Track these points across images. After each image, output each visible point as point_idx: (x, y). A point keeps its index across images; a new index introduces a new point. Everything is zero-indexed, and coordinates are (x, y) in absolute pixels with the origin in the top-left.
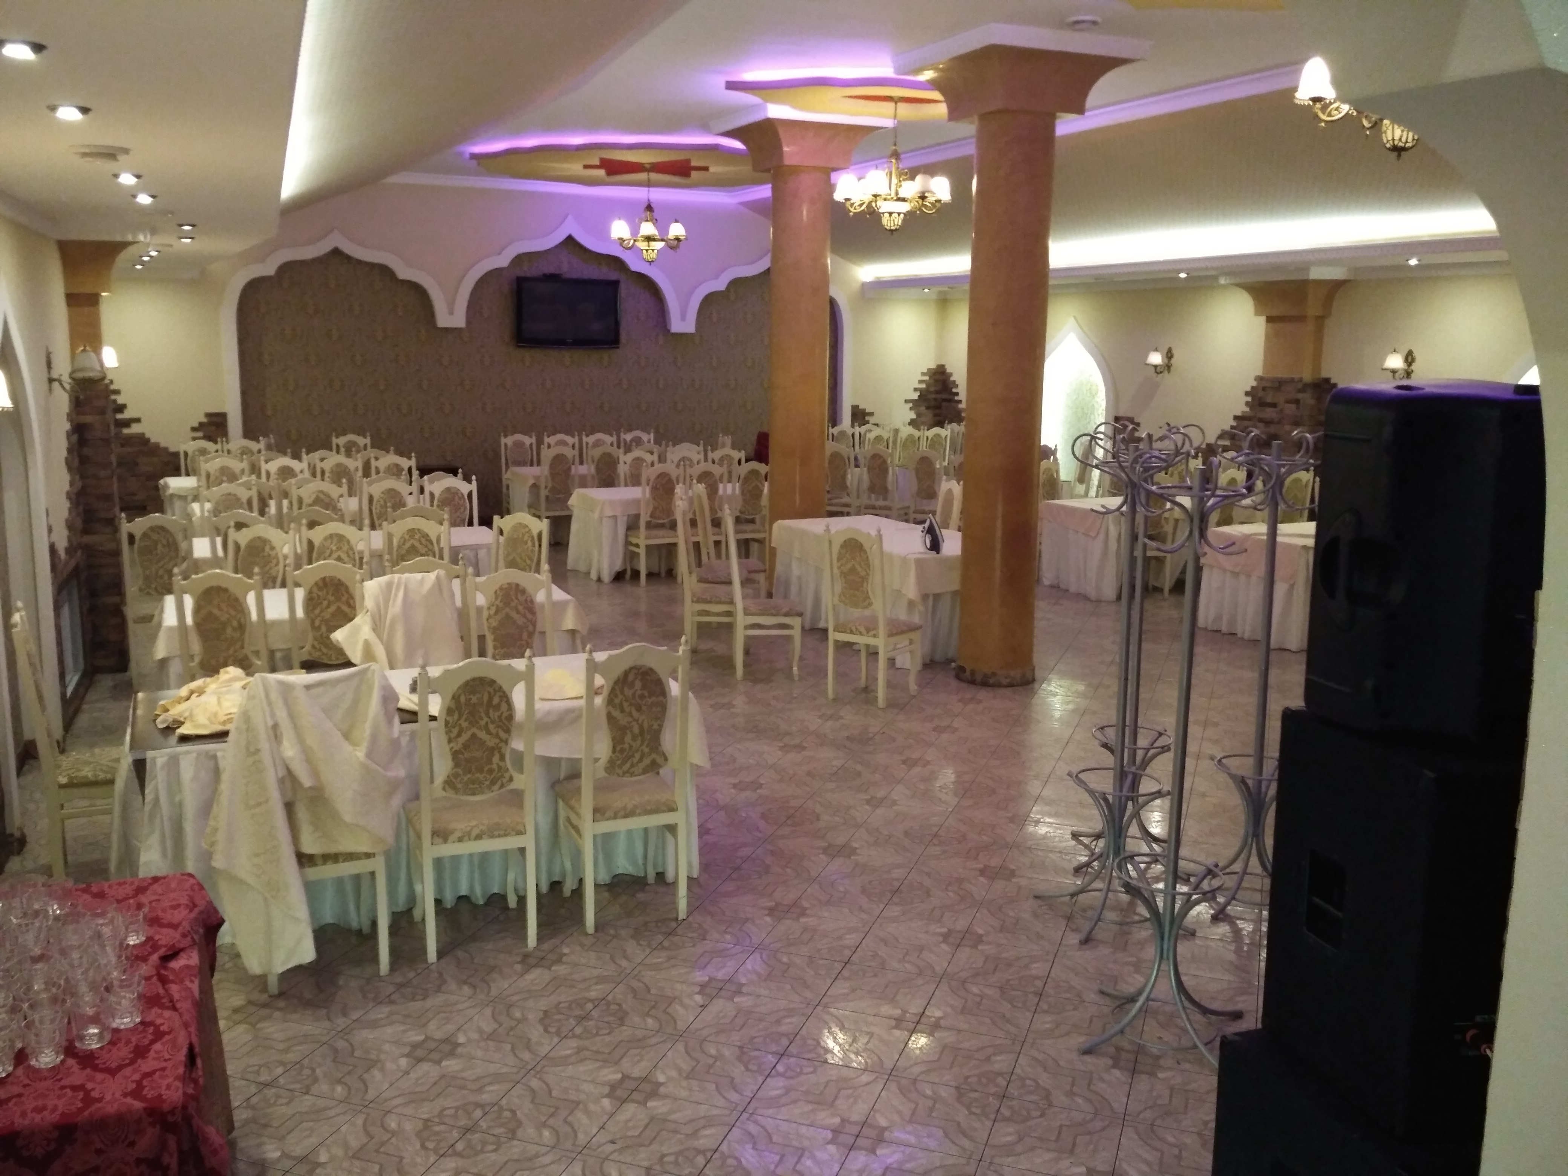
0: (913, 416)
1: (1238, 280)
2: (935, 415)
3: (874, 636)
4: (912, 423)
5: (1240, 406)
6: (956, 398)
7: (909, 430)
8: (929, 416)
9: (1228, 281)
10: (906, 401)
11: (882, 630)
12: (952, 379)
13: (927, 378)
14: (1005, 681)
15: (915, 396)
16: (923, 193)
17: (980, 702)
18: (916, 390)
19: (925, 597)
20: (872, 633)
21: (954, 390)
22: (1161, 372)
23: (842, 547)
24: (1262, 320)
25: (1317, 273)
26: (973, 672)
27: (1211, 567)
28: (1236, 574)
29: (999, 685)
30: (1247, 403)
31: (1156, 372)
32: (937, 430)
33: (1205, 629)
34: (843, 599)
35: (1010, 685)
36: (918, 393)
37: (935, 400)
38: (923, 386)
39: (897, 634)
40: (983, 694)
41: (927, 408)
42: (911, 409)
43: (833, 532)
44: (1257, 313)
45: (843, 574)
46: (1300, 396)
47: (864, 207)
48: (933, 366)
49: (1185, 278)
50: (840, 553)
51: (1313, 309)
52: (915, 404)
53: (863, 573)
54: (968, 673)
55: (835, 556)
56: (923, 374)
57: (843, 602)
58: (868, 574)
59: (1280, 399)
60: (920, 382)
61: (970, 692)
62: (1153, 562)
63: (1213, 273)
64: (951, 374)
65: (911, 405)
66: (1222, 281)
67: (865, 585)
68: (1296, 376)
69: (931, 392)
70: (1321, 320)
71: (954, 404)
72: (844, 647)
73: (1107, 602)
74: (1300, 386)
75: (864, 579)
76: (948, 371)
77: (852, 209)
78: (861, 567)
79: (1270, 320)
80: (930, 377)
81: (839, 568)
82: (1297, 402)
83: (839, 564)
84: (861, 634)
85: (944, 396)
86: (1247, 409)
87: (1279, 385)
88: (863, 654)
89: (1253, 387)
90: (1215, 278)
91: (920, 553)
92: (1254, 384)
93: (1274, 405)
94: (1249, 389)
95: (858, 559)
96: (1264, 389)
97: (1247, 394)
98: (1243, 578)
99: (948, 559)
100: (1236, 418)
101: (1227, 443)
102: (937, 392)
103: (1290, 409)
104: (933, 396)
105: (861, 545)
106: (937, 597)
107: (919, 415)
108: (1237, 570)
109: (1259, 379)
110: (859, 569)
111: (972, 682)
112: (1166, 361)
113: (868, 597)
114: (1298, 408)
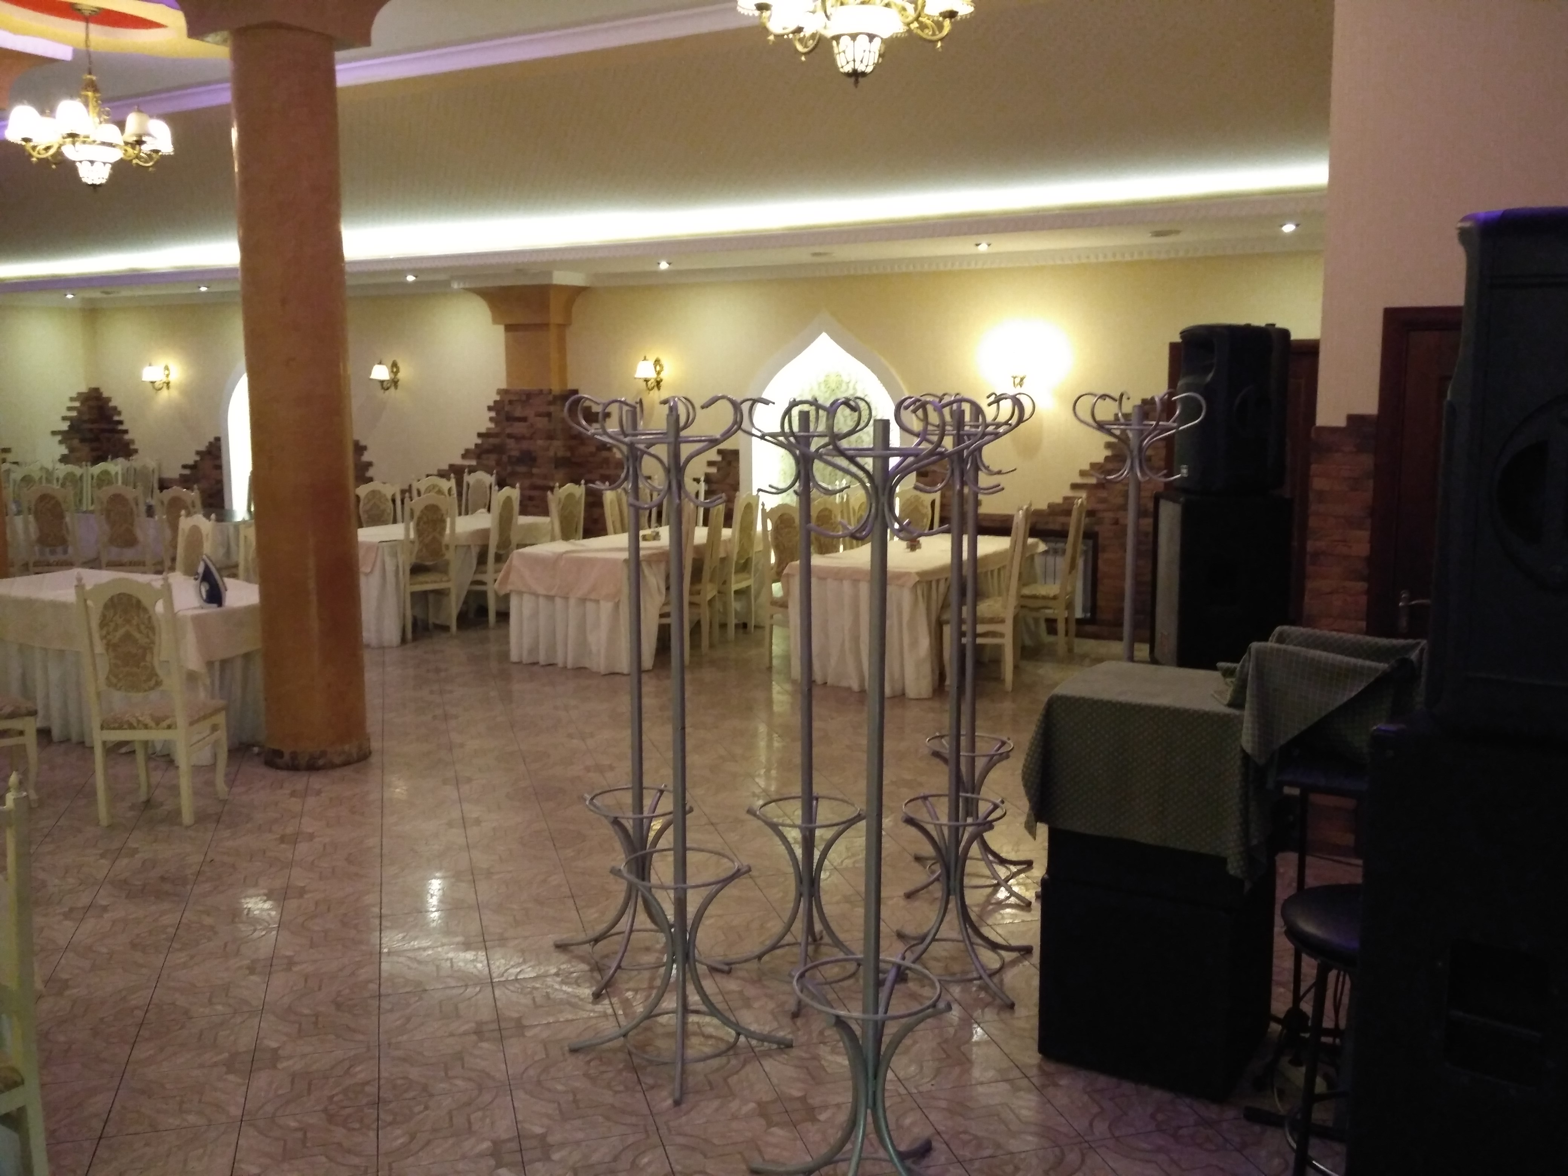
0: (63, 450)
1: (473, 285)
2: (93, 450)
3: (169, 727)
4: (64, 459)
5: (484, 422)
6: (120, 427)
7: (63, 469)
8: (85, 449)
9: (462, 286)
10: (54, 433)
11: (181, 720)
12: (112, 404)
13: (77, 404)
14: (337, 760)
15: (65, 426)
16: (140, 136)
17: (319, 793)
18: (64, 418)
19: (210, 664)
20: (165, 724)
21: (116, 418)
22: (388, 389)
23: (106, 607)
24: (501, 329)
25: (562, 278)
26: (294, 755)
27: (520, 593)
28: (550, 598)
29: (332, 766)
30: (491, 419)
31: (383, 388)
32: (102, 466)
33: (519, 663)
34: (114, 680)
35: (346, 763)
36: (68, 423)
37: (91, 430)
38: (74, 414)
39: (198, 721)
40: (317, 781)
41: (83, 440)
42: (61, 442)
43: (88, 587)
44: (495, 321)
45: (110, 646)
46: (552, 409)
47: (52, 152)
48: (84, 389)
49: (414, 283)
50: (104, 617)
51: (555, 318)
52: (66, 437)
53: (143, 640)
54: (287, 757)
55: (95, 623)
56: (72, 399)
57: (115, 686)
58: (153, 643)
59: (529, 412)
60: (70, 409)
61: (300, 781)
62: (431, 598)
63: (442, 277)
64: (109, 400)
65: (59, 438)
66: (455, 286)
67: (148, 658)
68: (545, 388)
69: (85, 422)
70: (563, 327)
71: (117, 436)
72: (114, 750)
73: (391, 647)
74: (550, 398)
75: (148, 649)
76: (105, 394)
77: (35, 154)
78: (140, 632)
79: (509, 328)
80: (82, 403)
81: (103, 638)
82: (549, 415)
83: (104, 632)
84: (146, 727)
85: (105, 426)
86: (492, 425)
87: (527, 397)
88: (140, 757)
89: (495, 402)
90: (447, 284)
91: (195, 608)
92: (498, 398)
93: (524, 419)
94: (492, 404)
95: (135, 622)
96: (511, 402)
97: (490, 409)
98: (559, 602)
99: (234, 612)
100: (480, 435)
101: (473, 463)
102: (93, 421)
103: (541, 423)
104: (89, 426)
105: (139, 602)
106: (224, 663)
107: (72, 450)
108: (552, 593)
109: (500, 392)
110: (137, 635)
111: (294, 767)
112: (393, 376)
113: (153, 674)
114: (550, 421)
